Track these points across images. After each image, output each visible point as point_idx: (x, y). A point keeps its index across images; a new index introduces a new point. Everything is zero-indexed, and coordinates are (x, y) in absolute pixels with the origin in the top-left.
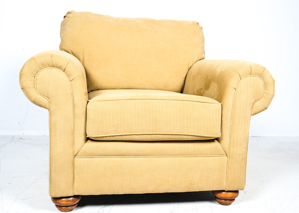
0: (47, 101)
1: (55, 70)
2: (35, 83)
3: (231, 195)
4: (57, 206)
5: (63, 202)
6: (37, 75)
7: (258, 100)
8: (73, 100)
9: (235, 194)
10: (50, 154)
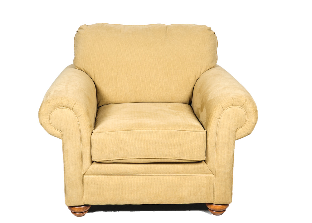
0: (60, 133)
1: (65, 110)
2: (50, 120)
3: (219, 208)
4: (72, 212)
5: (77, 209)
6: (51, 114)
7: (241, 127)
8: (80, 132)
9: (224, 207)
10: (64, 173)
